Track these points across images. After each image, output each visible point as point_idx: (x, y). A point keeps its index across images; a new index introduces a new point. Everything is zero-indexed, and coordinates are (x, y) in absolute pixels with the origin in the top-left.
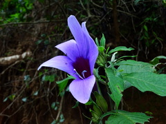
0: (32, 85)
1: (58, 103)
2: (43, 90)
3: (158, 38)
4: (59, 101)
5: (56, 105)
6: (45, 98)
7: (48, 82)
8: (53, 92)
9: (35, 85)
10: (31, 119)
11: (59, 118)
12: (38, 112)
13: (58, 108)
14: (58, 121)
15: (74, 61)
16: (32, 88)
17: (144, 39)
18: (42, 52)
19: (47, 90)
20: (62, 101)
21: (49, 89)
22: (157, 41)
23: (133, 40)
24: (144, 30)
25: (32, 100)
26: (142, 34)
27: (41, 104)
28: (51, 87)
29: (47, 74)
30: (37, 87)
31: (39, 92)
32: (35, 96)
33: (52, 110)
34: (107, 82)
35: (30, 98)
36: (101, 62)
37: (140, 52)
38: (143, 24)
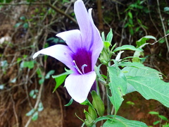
0: (10, 72)
1: (37, 91)
2: (21, 78)
3: (142, 26)
4: (38, 88)
5: (35, 93)
6: (23, 86)
7: (27, 68)
8: (33, 79)
9: (13, 72)
10: (8, 107)
11: (38, 107)
12: (16, 101)
13: (37, 96)
14: (37, 110)
15: (75, 52)
16: (10, 75)
17: (128, 27)
18: (21, 37)
19: (25, 77)
20: (41, 89)
21: (27, 76)
22: (141, 29)
23: (117, 28)
24: (129, 17)
25: (10, 87)
26: (126, 22)
27: (19, 92)
28: (30, 74)
29: (26, 60)
30: (15, 74)
31: (17, 80)
32: (13, 84)
33: (31, 98)
34: (108, 83)
35: (7, 86)
36: (104, 59)
37: (124, 40)
38: (128, 11)
